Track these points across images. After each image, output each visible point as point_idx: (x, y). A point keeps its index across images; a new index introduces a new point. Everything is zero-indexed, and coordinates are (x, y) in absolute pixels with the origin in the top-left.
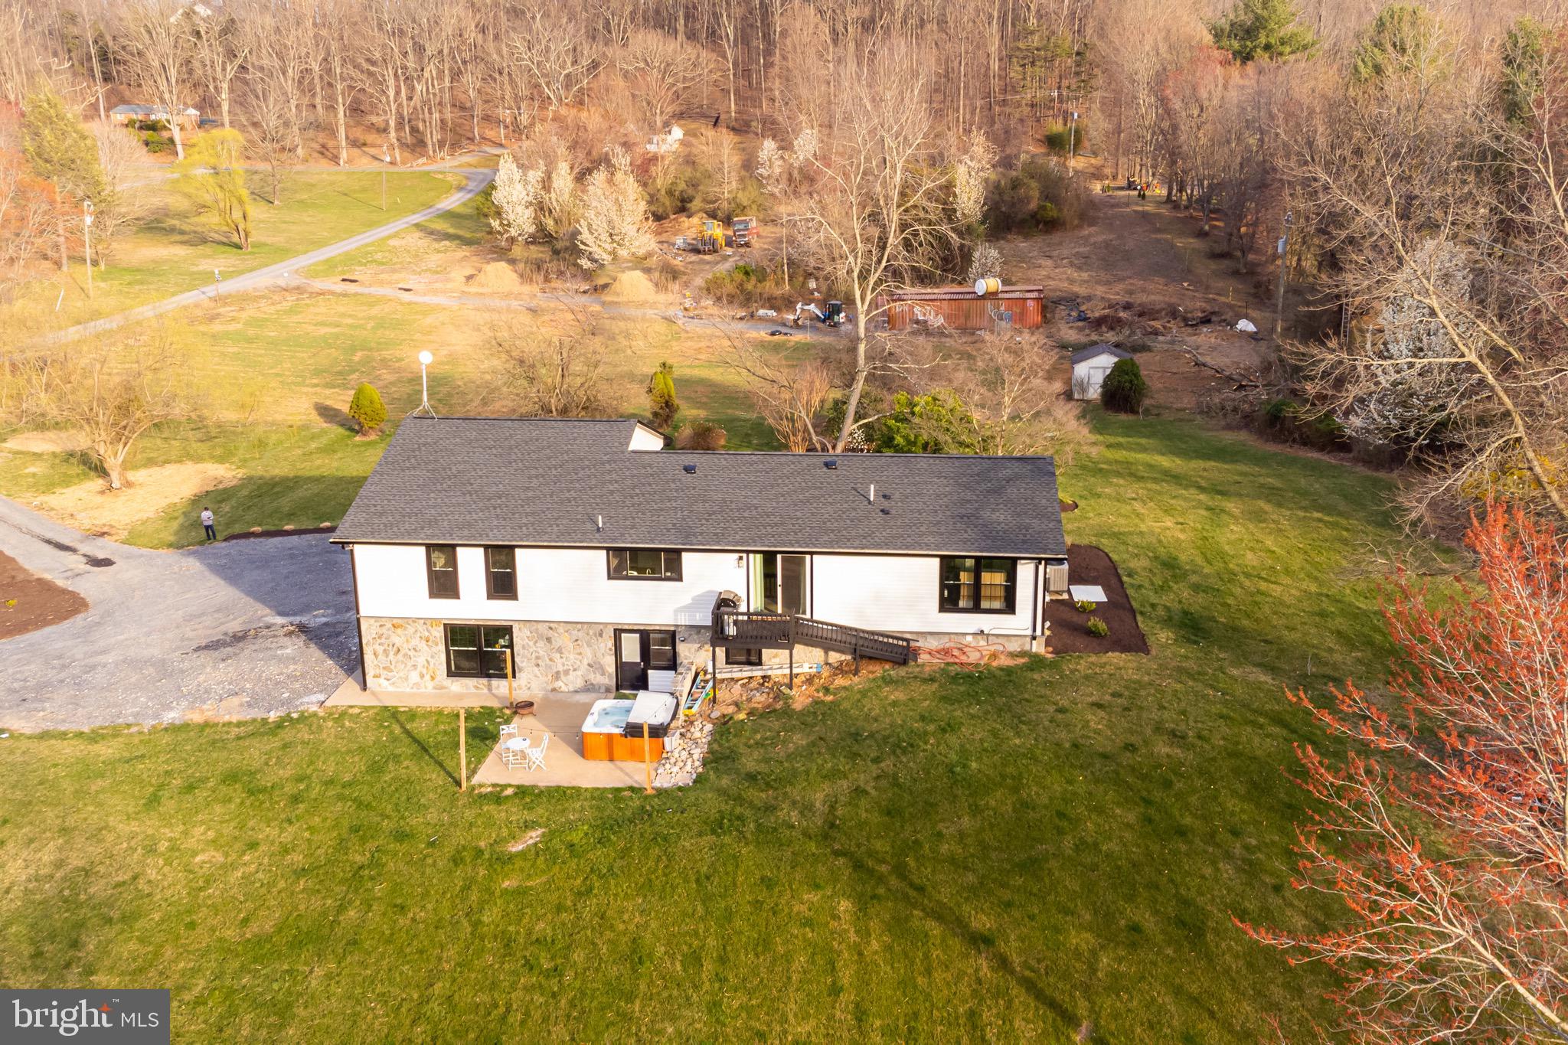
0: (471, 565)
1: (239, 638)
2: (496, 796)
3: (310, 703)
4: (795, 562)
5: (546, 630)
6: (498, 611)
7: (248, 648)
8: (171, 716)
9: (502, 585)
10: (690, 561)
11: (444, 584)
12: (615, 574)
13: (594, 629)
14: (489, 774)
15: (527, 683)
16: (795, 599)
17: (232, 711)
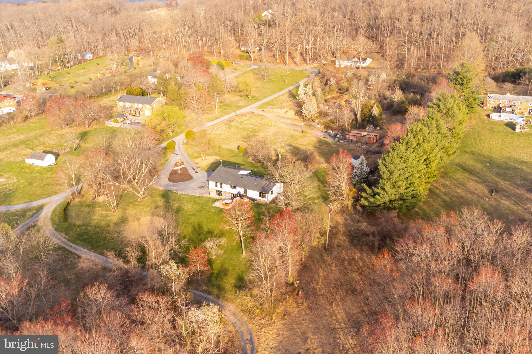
0: (219, 184)
1: (203, 187)
2: (213, 207)
3: (204, 195)
4: (246, 190)
5: (225, 192)
6: (220, 189)
7: (203, 188)
8: (192, 194)
9: (221, 187)
10: (237, 188)
11: (216, 186)
12: (231, 188)
13: (229, 193)
14: (214, 205)
15: (223, 197)
16: (246, 193)
17: (197, 195)
